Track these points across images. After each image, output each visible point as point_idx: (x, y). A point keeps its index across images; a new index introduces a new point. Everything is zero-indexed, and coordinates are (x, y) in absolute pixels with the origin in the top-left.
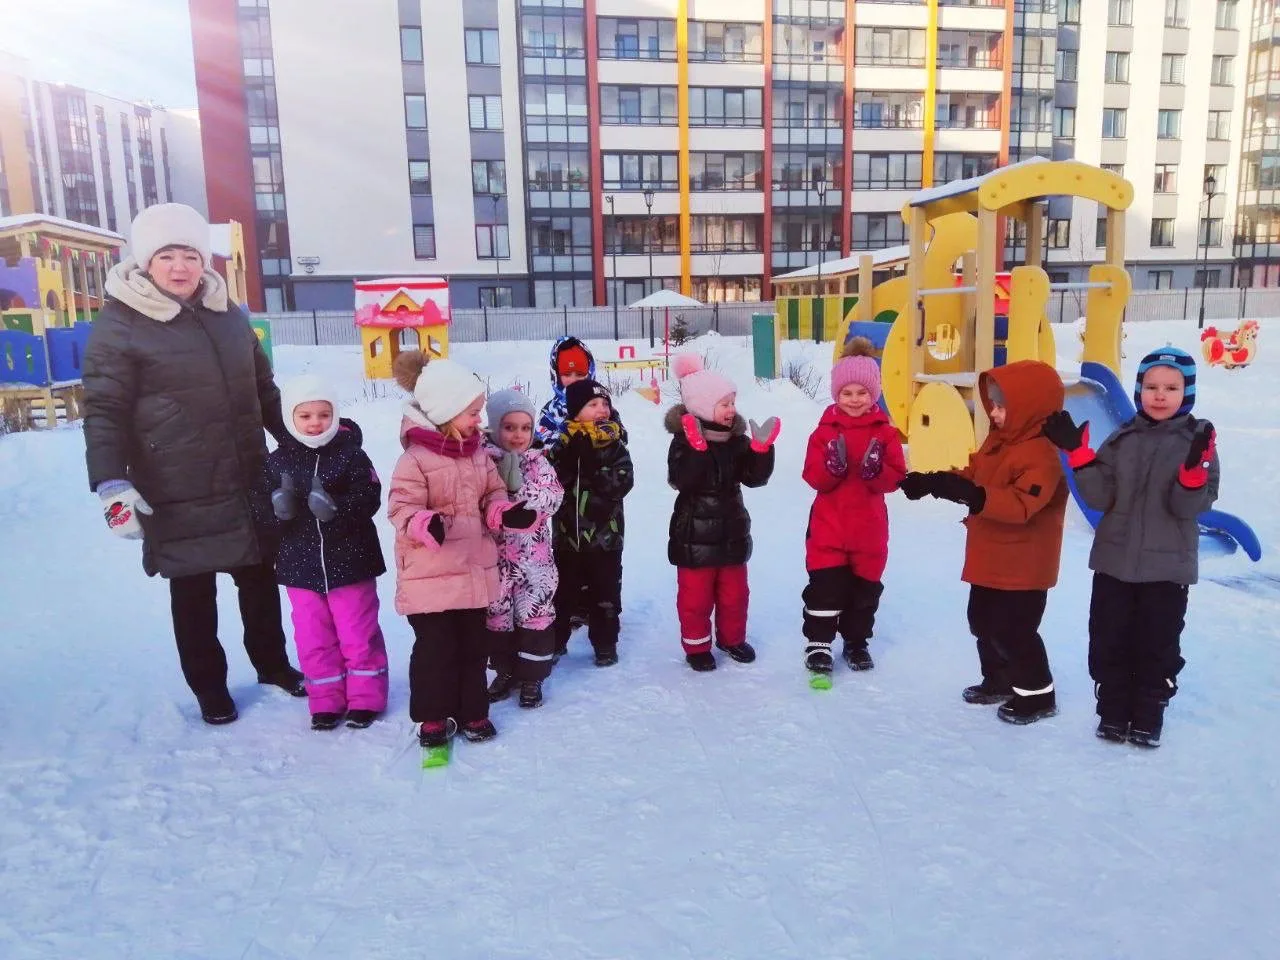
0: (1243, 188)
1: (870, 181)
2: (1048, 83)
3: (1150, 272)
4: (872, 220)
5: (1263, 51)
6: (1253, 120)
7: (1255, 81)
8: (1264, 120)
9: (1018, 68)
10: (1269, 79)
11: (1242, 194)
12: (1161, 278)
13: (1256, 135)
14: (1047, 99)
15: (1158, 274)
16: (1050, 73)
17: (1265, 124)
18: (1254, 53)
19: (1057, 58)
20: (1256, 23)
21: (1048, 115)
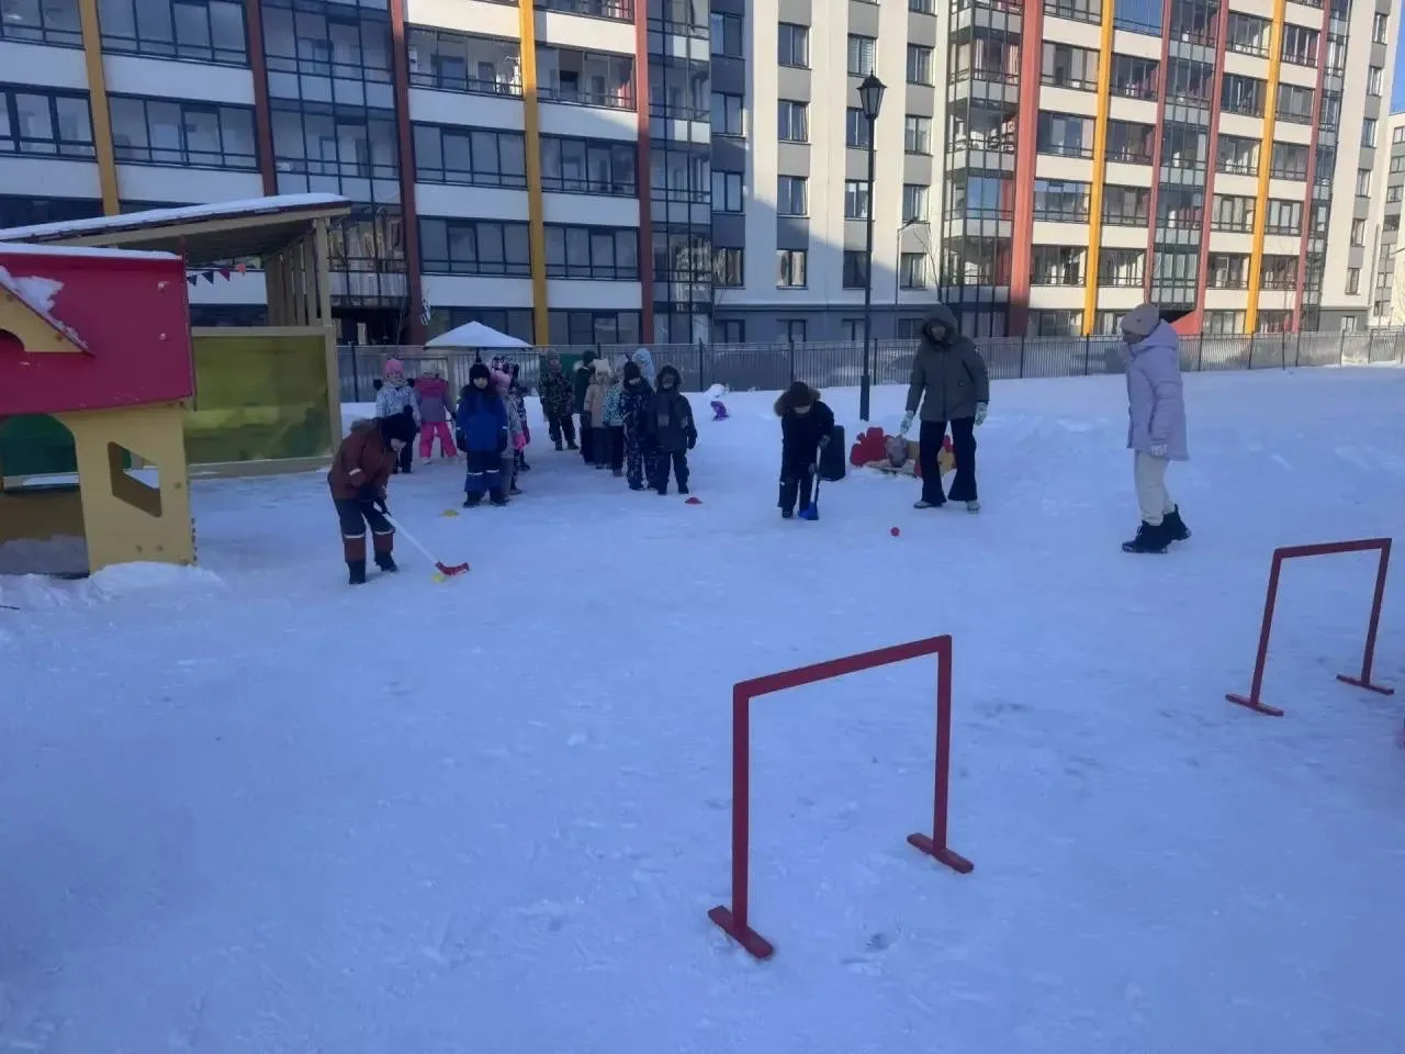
0: (948, 217)
1: (444, 170)
2: (701, 51)
3: (845, 320)
4: (452, 231)
5: (964, 44)
6: (956, 131)
7: (957, 81)
8: (967, 132)
9: (659, 26)
10: (972, 78)
11: (947, 224)
12: (857, 326)
13: (960, 150)
14: (703, 76)
15: (854, 322)
16: (703, 38)
17: (969, 137)
18: (954, 47)
19: (710, 21)
20: (955, 8)
21: (707, 100)
